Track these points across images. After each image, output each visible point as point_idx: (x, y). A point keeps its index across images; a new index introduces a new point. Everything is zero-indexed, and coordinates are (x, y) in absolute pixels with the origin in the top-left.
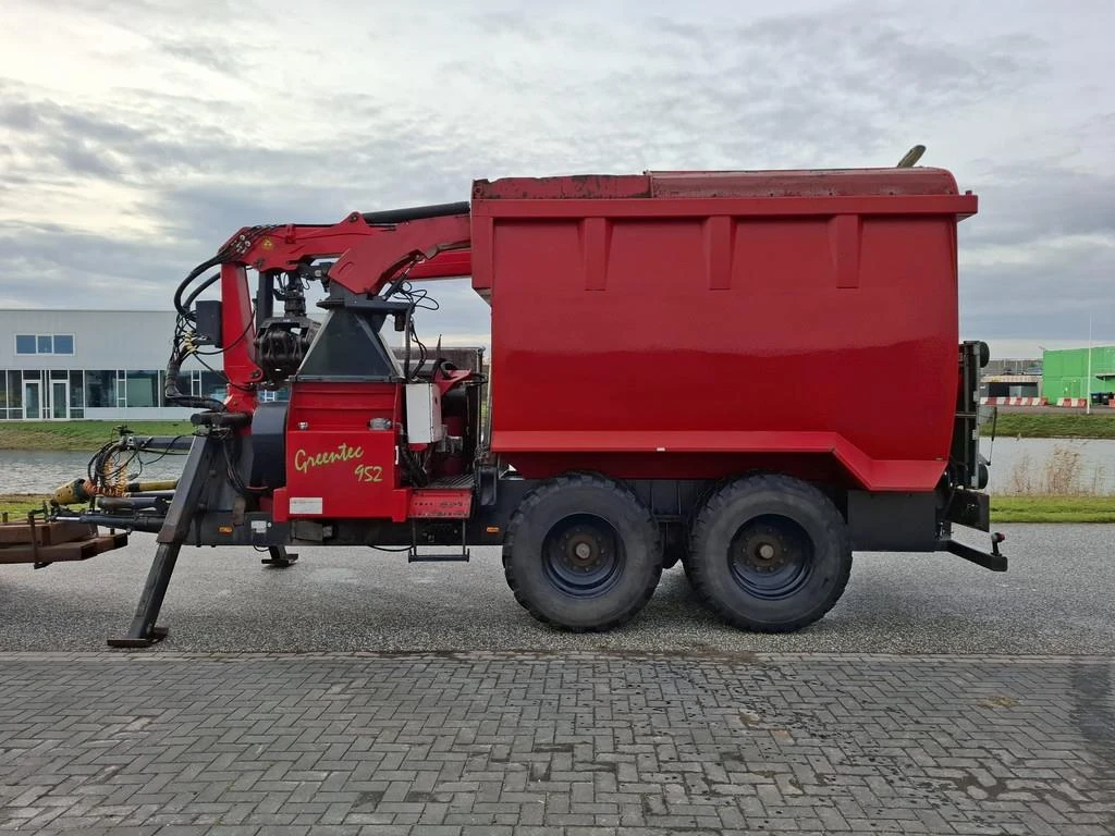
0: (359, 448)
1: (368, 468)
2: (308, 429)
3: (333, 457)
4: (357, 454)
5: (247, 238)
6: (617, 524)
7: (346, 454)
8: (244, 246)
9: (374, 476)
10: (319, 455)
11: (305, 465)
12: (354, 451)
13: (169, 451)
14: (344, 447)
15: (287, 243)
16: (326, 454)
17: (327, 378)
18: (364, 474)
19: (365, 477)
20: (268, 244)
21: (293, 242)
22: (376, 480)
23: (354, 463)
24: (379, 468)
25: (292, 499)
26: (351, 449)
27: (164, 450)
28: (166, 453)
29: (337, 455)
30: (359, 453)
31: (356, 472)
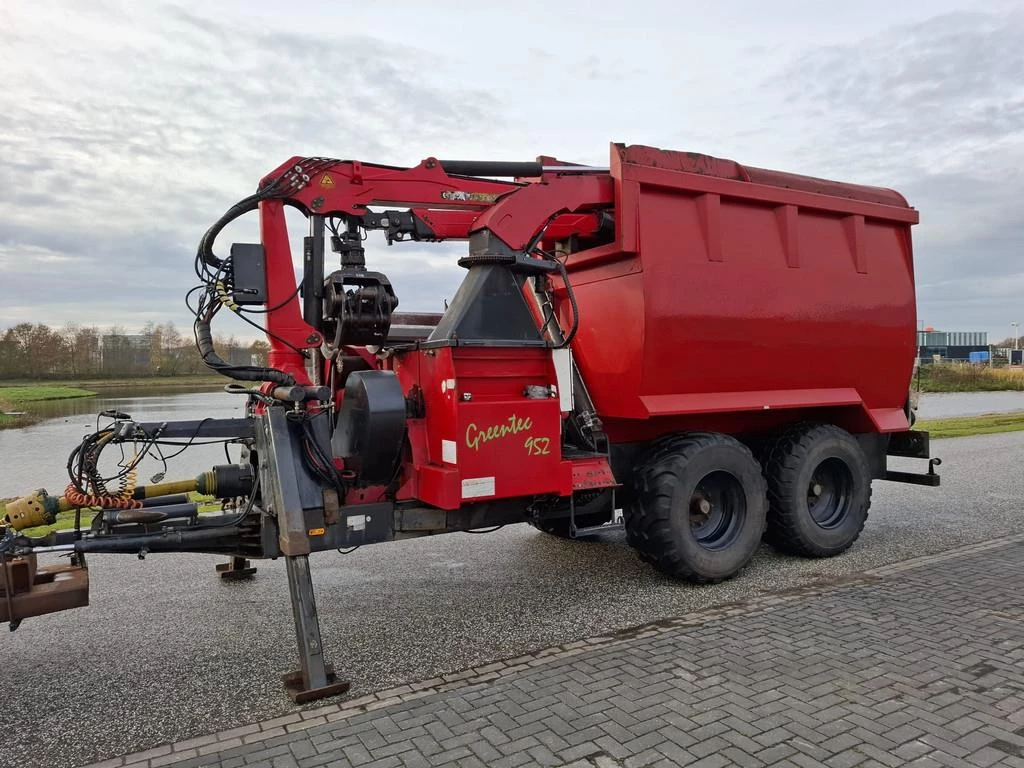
0: (528, 419)
1: (539, 439)
2: (470, 400)
3: (504, 430)
4: (526, 425)
5: (306, 171)
6: (741, 477)
7: (516, 426)
8: (301, 180)
9: (542, 448)
10: (490, 429)
11: (476, 440)
12: (523, 423)
13: (196, 440)
14: (513, 418)
15: (352, 182)
16: (497, 427)
17: (488, 342)
18: (533, 448)
19: (534, 450)
20: (327, 181)
21: (361, 183)
22: (544, 453)
23: (523, 435)
24: (547, 440)
25: (464, 481)
26: (520, 420)
27: (187, 440)
28: (190, 444)
29: (507, 428)
30: (528, 425)
31: (526, 446)
